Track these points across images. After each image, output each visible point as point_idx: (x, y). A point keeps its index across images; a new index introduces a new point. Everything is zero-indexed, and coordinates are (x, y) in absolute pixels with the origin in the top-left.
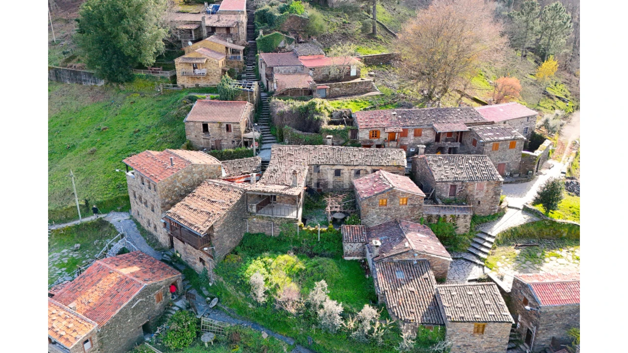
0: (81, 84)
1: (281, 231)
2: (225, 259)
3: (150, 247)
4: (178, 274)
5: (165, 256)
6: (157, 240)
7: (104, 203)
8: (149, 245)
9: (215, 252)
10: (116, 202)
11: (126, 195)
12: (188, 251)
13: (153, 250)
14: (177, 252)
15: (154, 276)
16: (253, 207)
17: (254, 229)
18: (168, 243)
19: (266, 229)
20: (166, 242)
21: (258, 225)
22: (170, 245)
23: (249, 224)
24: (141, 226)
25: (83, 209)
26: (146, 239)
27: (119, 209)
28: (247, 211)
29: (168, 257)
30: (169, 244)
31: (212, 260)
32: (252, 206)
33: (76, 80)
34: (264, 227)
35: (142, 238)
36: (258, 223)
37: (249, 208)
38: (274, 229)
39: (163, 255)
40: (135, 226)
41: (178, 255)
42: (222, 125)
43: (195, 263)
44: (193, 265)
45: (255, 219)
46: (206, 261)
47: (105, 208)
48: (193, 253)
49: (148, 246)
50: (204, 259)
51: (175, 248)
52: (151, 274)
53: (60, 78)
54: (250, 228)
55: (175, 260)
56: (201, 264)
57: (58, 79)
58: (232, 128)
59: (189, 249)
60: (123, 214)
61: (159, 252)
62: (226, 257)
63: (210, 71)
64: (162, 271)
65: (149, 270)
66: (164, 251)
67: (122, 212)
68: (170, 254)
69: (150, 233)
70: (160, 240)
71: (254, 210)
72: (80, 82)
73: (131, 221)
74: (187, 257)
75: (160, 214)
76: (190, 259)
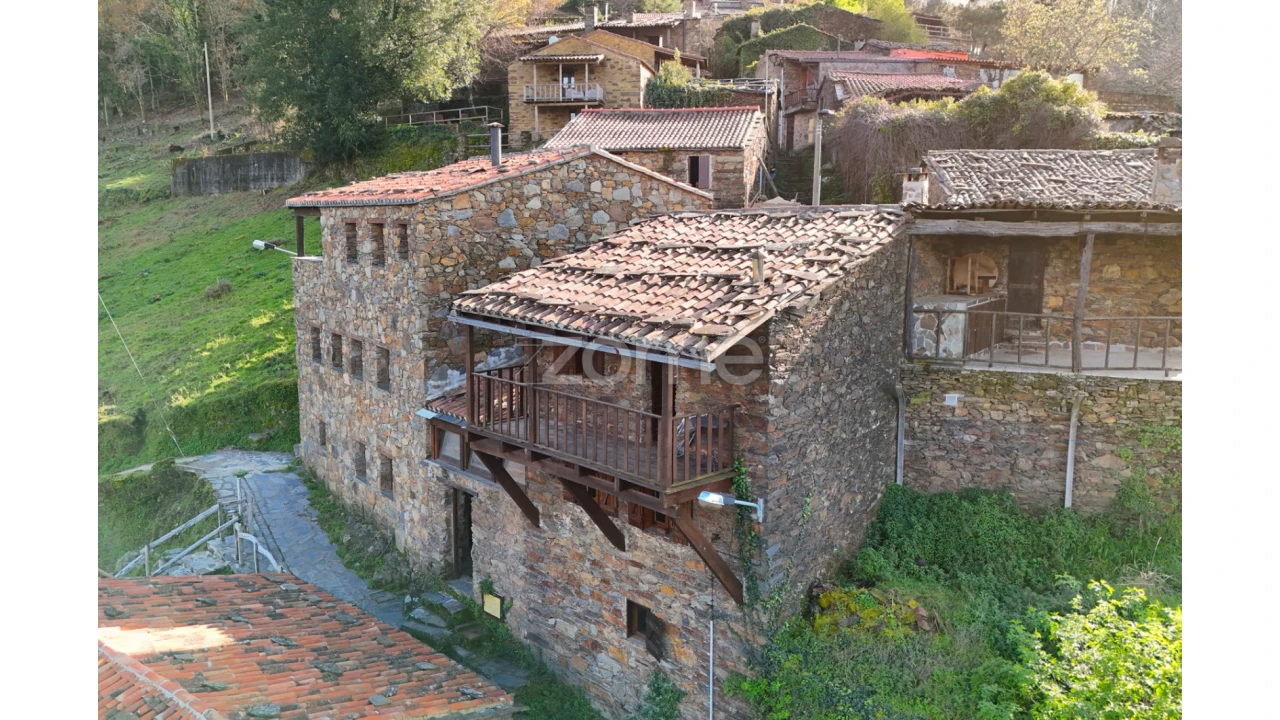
0: (246, 189)
1: (1127, 473)
2: (808, 614)
3: (352, 574)
4: (489, 696)
5: (419, 612)
6: (389, 543)
7: (201, 412)
8: (349, 565)
9: (759, 543)
10: (248, 413)
11: (289, 381)
12: (552, 571)
13: (364, 586)
14: (488, 588)
15: (330, 691)
16: (949, 323)
17: (942, 467)
18: (441, 548)
19: (1024, 463)
20: (433, 539)
21: (969, 438)
22: (451, 558)
23: (911, 434)
24: (327, 492)
25: (120, 443)
26: (337, 540)
27: (254, 438)
28: (907, 345)
29: (435, 619)
30: (447, 552)
31: (730, 605)
32: (939, 313)
33: (236, 182)
34: (1008, 452)
35: (324, 539)
36: (966, 426)
37: (918, 328)
38: (1077, 461)
39: (411, 607)
40: (304, 494)
41: (492, 606)
42: (673, 159)
43: (596, 646)
44: (577, 663)
45: (952, 399)
46: (675, 620)
47: (201, 436)
48: (586, 576)
49: (341, 569)
50: (660, 613)
51: (476, 564)
52: (311, 678)
53: (198, 184)
54: (915, 459)
55: (471, 636)
56: (636, 649)
57: (193, 188)
58: (711, 171)
59: (559, 559)
60: (265, 457)
61: (389, 595)
62: (812, 599)
63: (610, 97)
64: (387, 673)
65: (310, 657)
66: (417, 593)
67: (266, 450)
68: (449, 602)
69: (362, 516)
70: (405, 538)
71: (953, 345)
72: (243, 184)
73: (292, 476)
74: (541, 612)
75: (417, 383)
76: (562, 625)
